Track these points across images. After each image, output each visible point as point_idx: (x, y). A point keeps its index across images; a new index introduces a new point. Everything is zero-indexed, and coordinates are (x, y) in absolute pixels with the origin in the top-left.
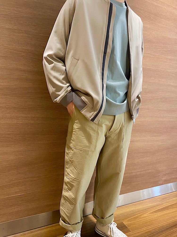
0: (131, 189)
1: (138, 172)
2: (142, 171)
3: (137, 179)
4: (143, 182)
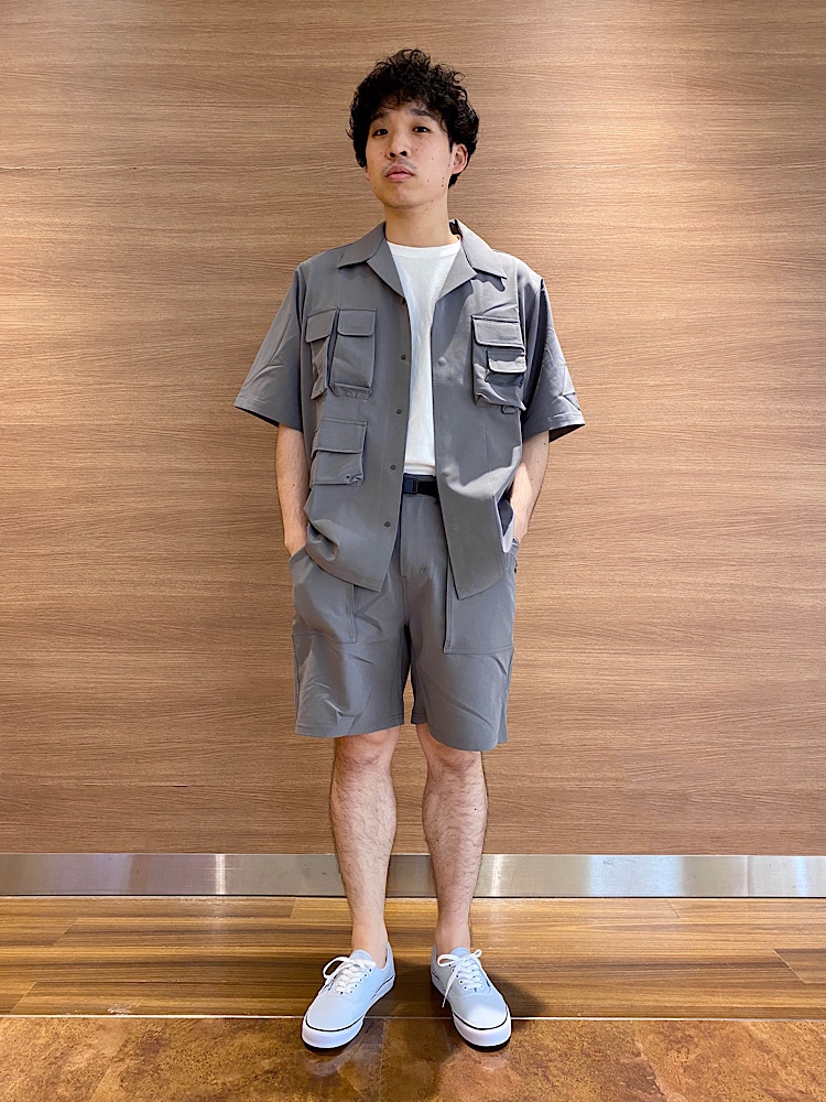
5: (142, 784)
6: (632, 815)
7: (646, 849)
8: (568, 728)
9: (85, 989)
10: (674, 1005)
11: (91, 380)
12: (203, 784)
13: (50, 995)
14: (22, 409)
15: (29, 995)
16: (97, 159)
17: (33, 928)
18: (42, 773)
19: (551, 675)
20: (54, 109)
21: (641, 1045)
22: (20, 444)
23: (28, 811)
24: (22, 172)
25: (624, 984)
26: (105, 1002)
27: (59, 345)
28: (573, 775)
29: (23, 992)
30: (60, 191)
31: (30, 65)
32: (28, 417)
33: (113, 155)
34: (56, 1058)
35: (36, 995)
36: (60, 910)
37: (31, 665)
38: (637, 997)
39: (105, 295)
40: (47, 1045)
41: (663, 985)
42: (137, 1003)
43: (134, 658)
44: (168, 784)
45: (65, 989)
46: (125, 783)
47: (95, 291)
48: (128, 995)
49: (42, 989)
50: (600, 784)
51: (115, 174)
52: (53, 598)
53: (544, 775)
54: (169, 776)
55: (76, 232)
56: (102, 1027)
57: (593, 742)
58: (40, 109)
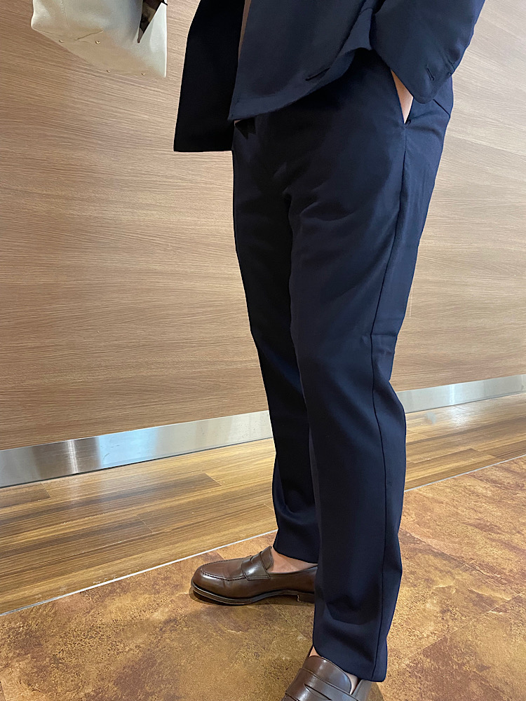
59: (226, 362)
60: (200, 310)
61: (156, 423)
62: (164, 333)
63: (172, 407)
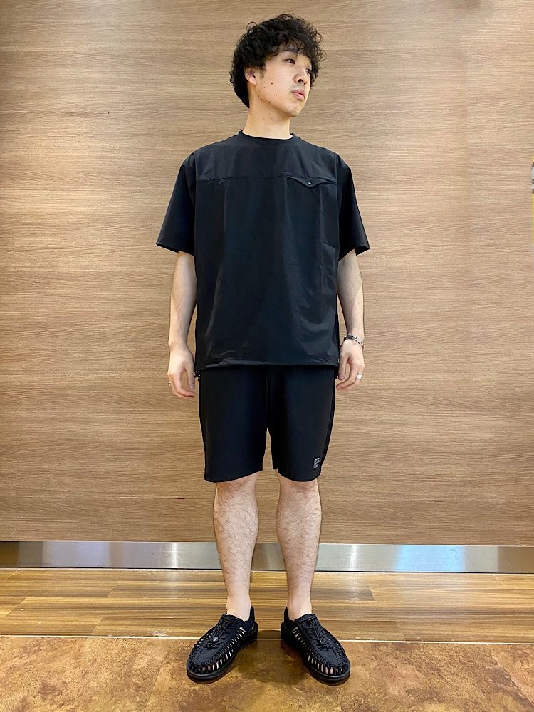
0: (413, 536)
1: (427, 497)
2: (440, 497)
3: (428, 514)
4: (446, 524)
5: (156, 497)
6: (468, 520)
7: (477, 541)
8: (427, 464)
9: (134, 622)
10: (512, 635)
11: (126, 243)
12: (195, 497)
13: (113, 625)
14: (84, 261)
15: (100, 625)
16: (132, 107)
17: (91, 587)
18: (93, 490)
19: (416, 430)
20: (106, 77)
21: (497, 658)
22: (82, 283)
23: (84, 514)
24: (85, 115)
25: (476, 623)
26: (149, 629)
27: (108, 221)
28: (431, 493)
29: (96, 623)
30: (109, 126)
31: (91, 50)
32: (86, 266)
33: (142, 104)
34: (127, 661)
35: (104, 625)
36: (105, 576)
37: (87, 421)
38: (487, 630)
39: (136, 191)
40: (119, 654)
41: (502, 624)
42: (170, 630)
43: (152, 417)
44: (173, 497)
45: (122, 622)
46: (145, 496)
47: (130, 188)
48: (162, 626)
49: (108, 622)
50: (448, 500)
51: (143, 116)
52: (102, 379)
53: (412, 493)
54: (173, 492)
55: (118, 152)
56: (150, 644)
57: (443, 473)
58: (97, 77)
59: (403, 495)
60: (376, 450)
61: (340, 541)
62: (345, 467)
63: (353, 529)
